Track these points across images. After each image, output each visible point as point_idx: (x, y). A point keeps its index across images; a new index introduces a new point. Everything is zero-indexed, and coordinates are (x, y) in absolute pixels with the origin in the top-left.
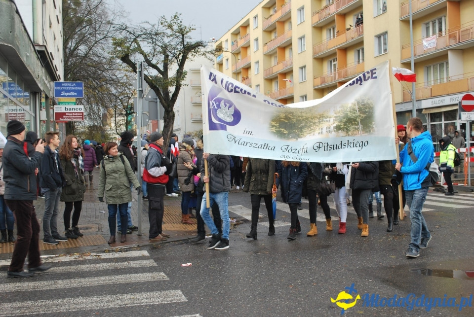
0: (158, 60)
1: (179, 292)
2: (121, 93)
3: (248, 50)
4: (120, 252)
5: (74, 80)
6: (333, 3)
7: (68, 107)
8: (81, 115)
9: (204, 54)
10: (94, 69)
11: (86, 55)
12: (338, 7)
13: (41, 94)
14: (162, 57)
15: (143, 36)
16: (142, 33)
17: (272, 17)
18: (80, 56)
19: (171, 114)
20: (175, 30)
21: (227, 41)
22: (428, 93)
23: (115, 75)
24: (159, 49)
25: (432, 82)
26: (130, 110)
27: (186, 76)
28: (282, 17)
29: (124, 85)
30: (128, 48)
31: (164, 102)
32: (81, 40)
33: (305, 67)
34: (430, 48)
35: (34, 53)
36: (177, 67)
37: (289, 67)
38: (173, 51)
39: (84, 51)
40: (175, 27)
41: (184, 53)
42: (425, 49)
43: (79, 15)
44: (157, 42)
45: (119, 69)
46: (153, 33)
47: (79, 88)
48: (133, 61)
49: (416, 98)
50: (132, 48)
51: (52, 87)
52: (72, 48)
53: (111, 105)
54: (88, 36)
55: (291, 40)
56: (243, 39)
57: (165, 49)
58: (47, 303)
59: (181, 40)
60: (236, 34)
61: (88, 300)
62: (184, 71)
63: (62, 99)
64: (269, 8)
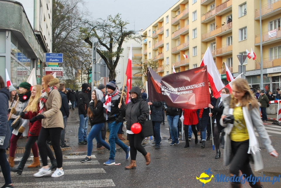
0: (107, 41)
1: (111, 180)
2: (85, 60)
3: (163, 36)
4: (79, 155)
5: (58, 52)
6: (214, 9)
7: (54, 68)
8: (61, 73)
9: (134, 38)
10: (70, 46)
11: (66, 38)
12: (217, 11)
13: (37, 60)
14: (109, 39)
15: (98, 27)
16: (97, 25)
17: (177, 17)
18: (62, 38)
19: (113, 74)
20: (117, 24)
21: (150, 31)
22: (271, 64)
23: (82, 50)
24: (107, 35)
25: (274, 58)
26: (90, 71)
27: (123, 51)
28: (183, 17)
29: (87, 56)
30: (89, 34)
31: (109, 66)
32: (63, 29)
33: (196, 47)
34: (272, 37)
35: (34, 35)
36: (118, 46)
37: (187, 47)
38: (116, 36)
39: (65, 35)
40: (117, 22)
41: (122, 38)
42: (269, 38)
43: (63, 13)
44: (106, 31)
45: (84, 46)
46: (104, 25)
47: (60, 57)
48: (92, 41)
49: (263, 67)
50: (91, 34)
51: (44, 56)
52: (57, 34)
53: (79, 68)
54: (68, 26)
55: (188, 31)
56: (159, 30)
57: (111, 34)
58: (32, 184)
59: (121, 29)
60: (155, 26)
61: (56, 183)
62: (122, 48)
63: (50, 63)
64: (176, 11)
